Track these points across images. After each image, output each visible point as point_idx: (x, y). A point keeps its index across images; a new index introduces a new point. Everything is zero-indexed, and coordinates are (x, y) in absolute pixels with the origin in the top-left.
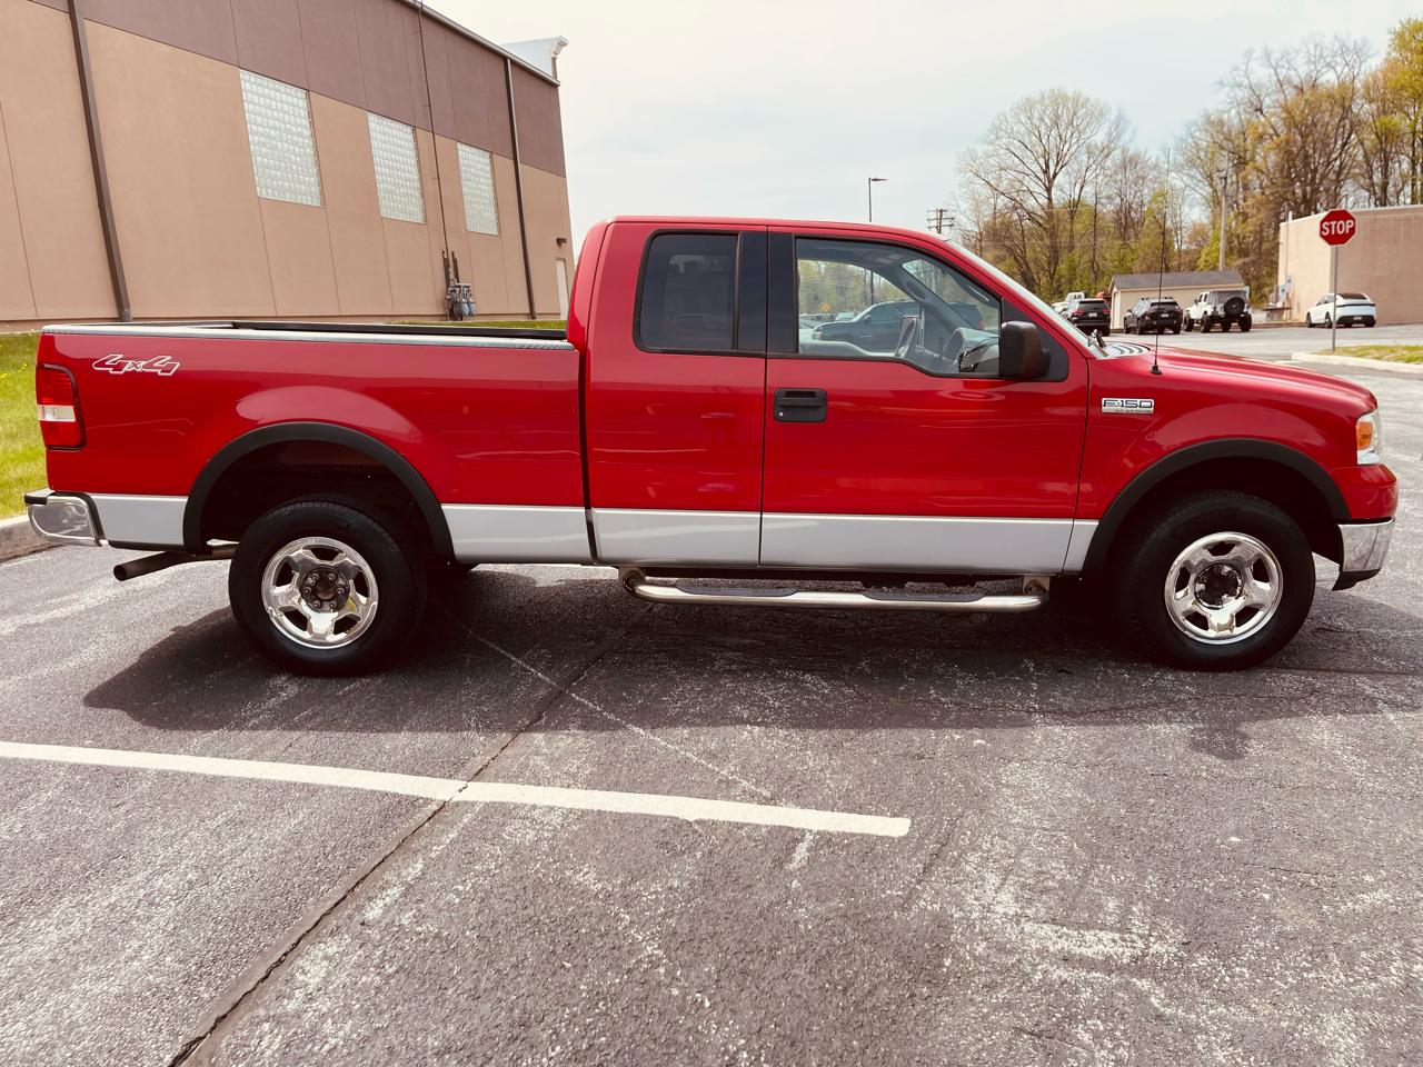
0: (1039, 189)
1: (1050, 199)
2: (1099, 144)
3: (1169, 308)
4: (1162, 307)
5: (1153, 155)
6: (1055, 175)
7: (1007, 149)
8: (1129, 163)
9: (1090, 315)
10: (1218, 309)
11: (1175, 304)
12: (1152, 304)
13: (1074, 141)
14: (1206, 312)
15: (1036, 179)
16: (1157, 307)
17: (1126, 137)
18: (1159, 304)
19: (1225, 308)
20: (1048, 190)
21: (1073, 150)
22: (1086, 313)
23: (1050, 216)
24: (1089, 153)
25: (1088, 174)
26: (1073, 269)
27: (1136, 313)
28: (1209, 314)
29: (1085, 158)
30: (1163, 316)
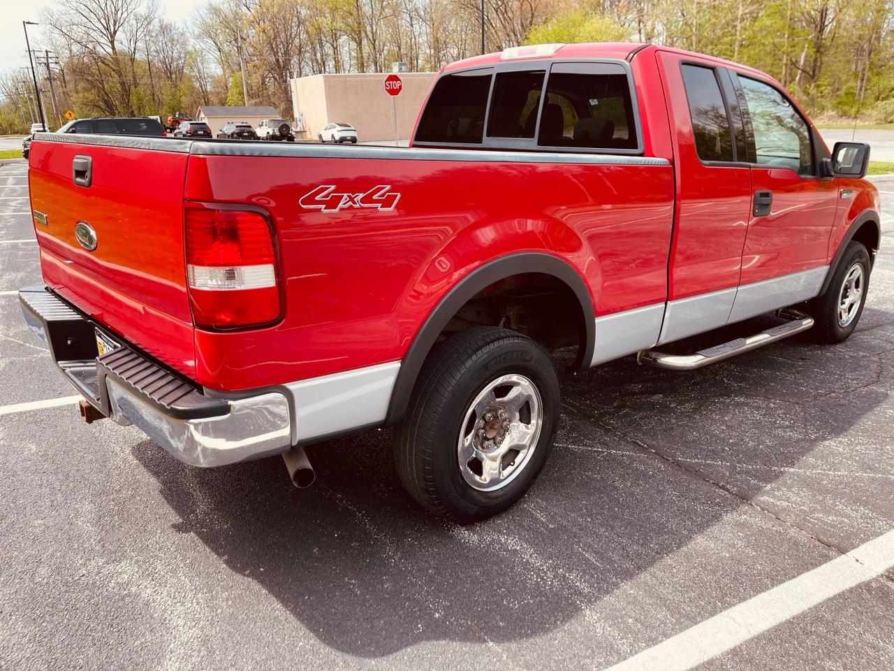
0: (105, 41)
1: (113, 48)
2: (143, 14)
3: (247, 129)
4: (243, 128)
5: (179, 25)
6: (115, 32)
7: (77, 10)
8: (164, 29)
9: (199, 133)
10: (275, 131)
11: (250, 127)
12: (237, 127)
13: (124, 10)
14: (268, 133)
15: (101, 34)
16: (239, 128)
17: (160, 12)
18: (241, 126)
19: (280, 131)
20: (112, 42)
21: (125, 15)
22: (196, 131)
23: (117, 61)
24: (137, 20)
25: (139, 33)
26: (140, 100)
27: (226, 132)
28: (271, 133)
29: (134, 22)
30: (245, 134)
